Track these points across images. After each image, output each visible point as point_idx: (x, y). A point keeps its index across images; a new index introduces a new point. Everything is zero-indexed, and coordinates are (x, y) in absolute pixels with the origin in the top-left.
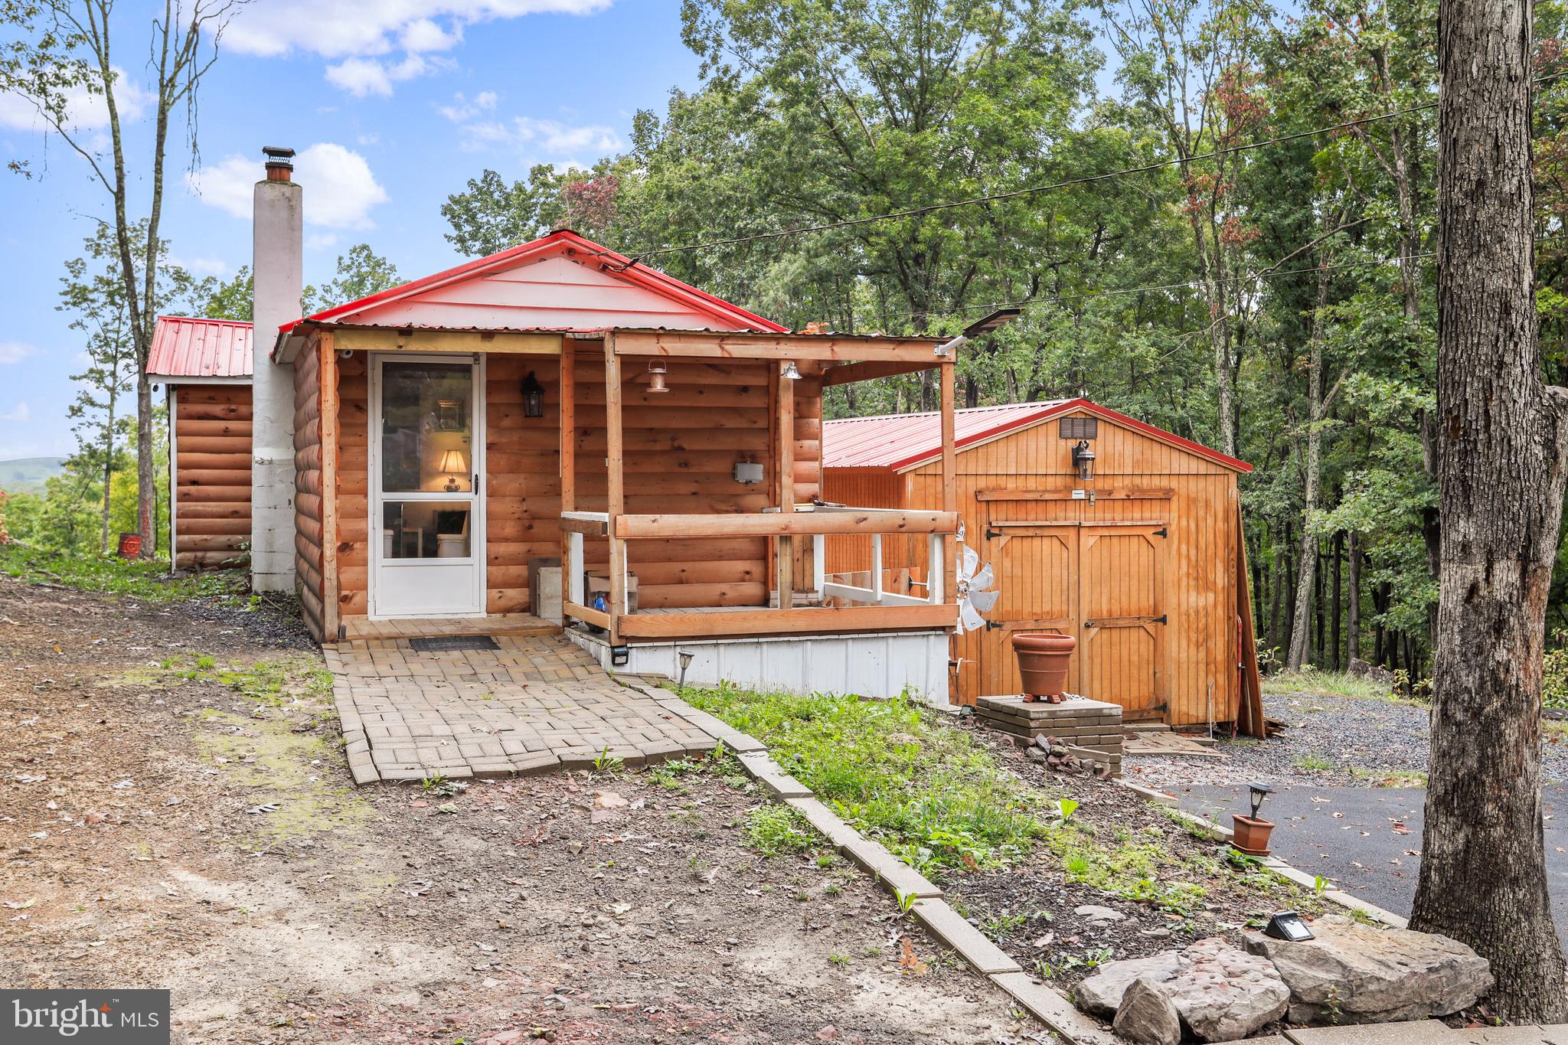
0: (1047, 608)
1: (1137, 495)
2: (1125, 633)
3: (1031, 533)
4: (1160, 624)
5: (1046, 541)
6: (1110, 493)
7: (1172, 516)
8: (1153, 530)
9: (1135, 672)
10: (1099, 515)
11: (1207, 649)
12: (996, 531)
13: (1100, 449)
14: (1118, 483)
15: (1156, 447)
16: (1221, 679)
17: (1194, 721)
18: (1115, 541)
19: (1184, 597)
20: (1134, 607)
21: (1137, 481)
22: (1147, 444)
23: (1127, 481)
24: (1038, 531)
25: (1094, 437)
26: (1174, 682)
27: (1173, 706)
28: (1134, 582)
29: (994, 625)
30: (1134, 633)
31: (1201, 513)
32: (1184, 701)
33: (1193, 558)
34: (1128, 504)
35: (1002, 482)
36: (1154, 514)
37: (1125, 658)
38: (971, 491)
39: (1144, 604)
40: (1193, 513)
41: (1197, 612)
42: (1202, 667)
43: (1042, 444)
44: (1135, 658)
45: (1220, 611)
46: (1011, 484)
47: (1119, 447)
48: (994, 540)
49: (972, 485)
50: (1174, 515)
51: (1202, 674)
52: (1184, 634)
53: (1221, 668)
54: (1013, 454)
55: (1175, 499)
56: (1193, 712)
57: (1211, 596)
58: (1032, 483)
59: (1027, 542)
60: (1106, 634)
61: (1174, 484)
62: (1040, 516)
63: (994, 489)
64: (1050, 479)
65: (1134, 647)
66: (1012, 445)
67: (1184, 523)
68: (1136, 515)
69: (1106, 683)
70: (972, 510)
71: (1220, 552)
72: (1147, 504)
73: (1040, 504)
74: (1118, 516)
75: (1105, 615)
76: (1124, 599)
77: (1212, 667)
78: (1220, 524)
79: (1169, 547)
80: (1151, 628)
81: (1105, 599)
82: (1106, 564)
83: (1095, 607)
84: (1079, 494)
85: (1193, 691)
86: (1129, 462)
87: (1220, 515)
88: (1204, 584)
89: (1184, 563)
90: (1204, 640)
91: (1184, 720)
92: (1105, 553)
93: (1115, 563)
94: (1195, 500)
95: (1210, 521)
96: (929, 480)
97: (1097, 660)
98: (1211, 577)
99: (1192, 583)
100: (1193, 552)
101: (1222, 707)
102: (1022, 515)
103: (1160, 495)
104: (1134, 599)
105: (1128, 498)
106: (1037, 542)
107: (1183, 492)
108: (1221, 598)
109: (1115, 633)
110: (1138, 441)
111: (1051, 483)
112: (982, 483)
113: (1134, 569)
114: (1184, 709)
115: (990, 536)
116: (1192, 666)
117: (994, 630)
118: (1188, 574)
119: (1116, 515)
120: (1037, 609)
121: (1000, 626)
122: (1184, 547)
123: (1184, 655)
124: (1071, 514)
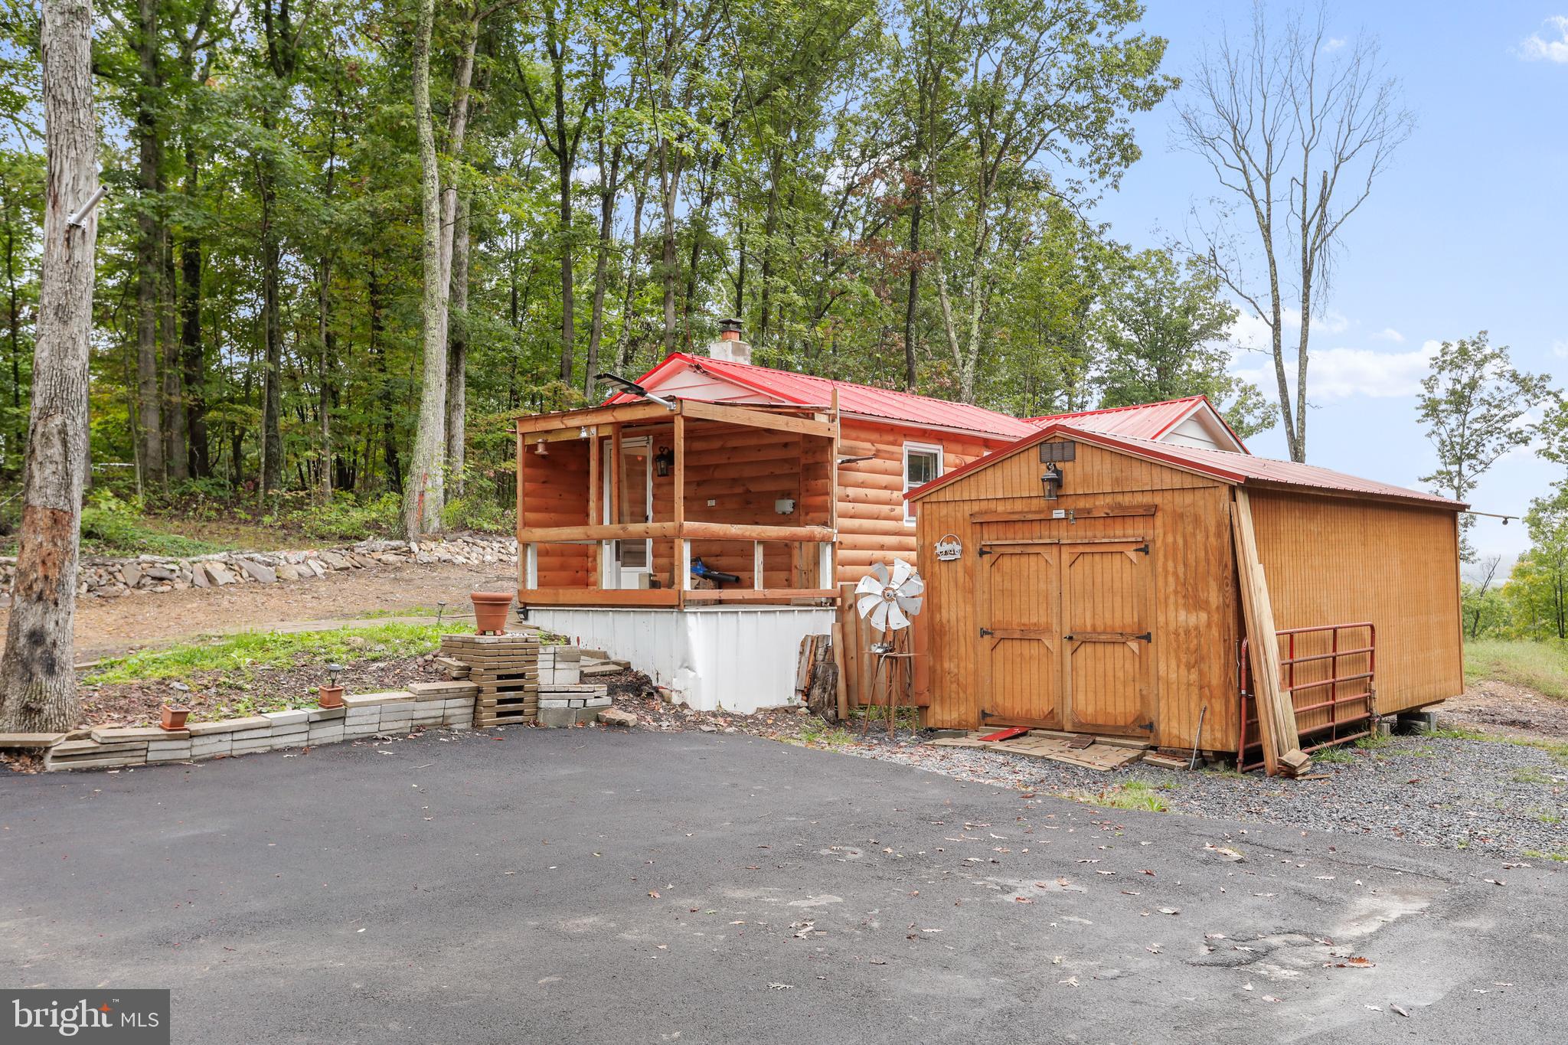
0: (1034, 620)
1: (1117, 513)
2: (1109, 648)
3: (1018, 550)
4: (1144, 642)
5: (1033, 559)
6: (1089, 511)
7: (1158, 531)
8: (1134, 547)
9: (1120, 688)
10: (1081, 533)
11: (1201, 673)
12: (987, 549)
13: (1079, 470)
14: (1100, 502)
15: (1135, 464)
16: (1218, 705)
17: (1187, 746)
18: (1097, 557)
19: (1172, 615)
20: (1118, 623)
21: (1119, 498)
22: (1125, 462)
23: (1109, 500)
24: (1024, 550)
25: (1074, 459)
26: (1163, 704)
27: (1162, 727)
28: (1118, 599)
29: (986, 633)
30: (1118, 649)
31: (1190, 529)
32: (1174, 723)
33: (1181, 575)
34: (1109, 521)
35: (992, 505)
36: (1136, 530)
37: (1110, 674)
38: (967, 515)
39: (1128, 620)
40: (1180, 528)
41: (1187, 632)
42: (1195, 690)
43: (1024, 470)
44: (1120, 674)
45: (1215, 632)
46: (1001, 508)
47: (1097, 467)
48: (986, 557)
49: (967, 509)
50: (1160, 531)
51: (1195, 697)
52: (1173, 654)
53: (1218, 692)
54: (999, 481)
55: (1159, 514)
56: (1185, 735)
57: (1204, 616)
58: (1019, 506)
59: (1015, 559)
60: (1089, 648)
61: (1158, 499)
62: (1027, 535)
63: (986, 513)
64: (1035, 501)
65: (1119, 665)
66: (998, 472)
67: (1170, 539)
68: (1118, 531)
69: (1091, 695)
70: (969, 531)
71: (1214, 569)
72: (1129, 521)
73: (1026, 524)
74: (1098, 534)
75: (1089, 629)
76: (1108, 615)
77: (1206, 690)
78: (1213, 540)
79: (1153, 563)
80: (1134, 645)
81: (1088, 615)
82: (1089, 581)
83: (1078, 622)
84: (1059, 514)
85: (1184, 716)
86: (1107, 480)
87: (1212, 530)
88: (1196, 603)
89: (1171, 579)
90: (1197, 661)
91: (1175, 743)
92: (1088, 571)
93: (1098, 580)
94: (1181, 516)
95: (1200, 537)
96: (934, 506)
97: (1082, 673)
98: (1203, 596)
99: (1181, 601)
100: (1181, 570)
101: (1218, 735)
102: (1010, 535)
103: (1141, 512)
104: (1118, 614)
105: (1108, 517)
106: (1025, 559)
107: (1169, 508)
108: (1216, 617)
109: (1100, 648)
110: (1117, 460)
111: (1035, 504)
112: (976, 507)
113: (1117, 585)
114: (1175, 732)
115: (982, 553)
116: (1183, 687)
117: (987, 637)
118: (1176, 592)
119: (1099, 533)
120: (1025, 620)
121: (991, 634)
122: (1170, 565)
123: (1173, 676)
124: (1055, 533)
